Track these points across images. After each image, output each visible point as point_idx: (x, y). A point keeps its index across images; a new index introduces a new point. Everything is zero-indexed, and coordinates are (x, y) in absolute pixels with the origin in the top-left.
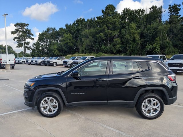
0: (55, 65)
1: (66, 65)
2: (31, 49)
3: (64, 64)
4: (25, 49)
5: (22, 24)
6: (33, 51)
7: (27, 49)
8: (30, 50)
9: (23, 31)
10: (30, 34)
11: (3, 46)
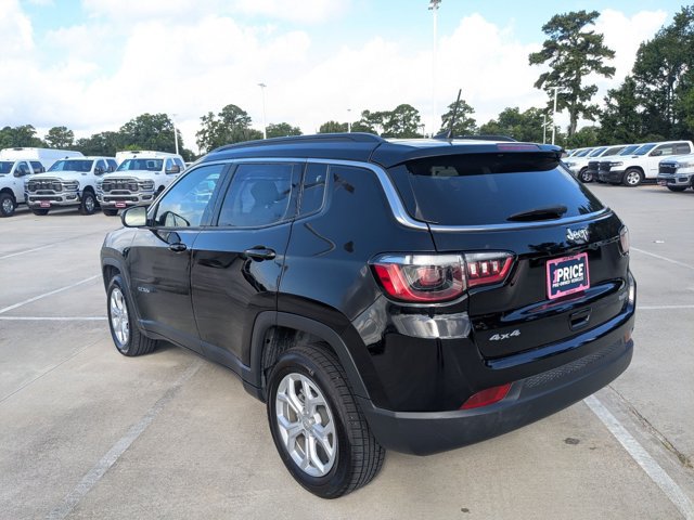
0: (634, 179)
1: (668, 180)
2: (596, 117)
3: (663, 176)
4: (574, 119)
5: (572, 16)
6: (608, 121)
7: (581, 115)
8: (594, 120)
9: (575, 44)
10: (599, 54)
11: (521, 112)
